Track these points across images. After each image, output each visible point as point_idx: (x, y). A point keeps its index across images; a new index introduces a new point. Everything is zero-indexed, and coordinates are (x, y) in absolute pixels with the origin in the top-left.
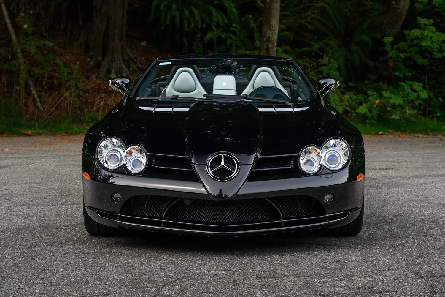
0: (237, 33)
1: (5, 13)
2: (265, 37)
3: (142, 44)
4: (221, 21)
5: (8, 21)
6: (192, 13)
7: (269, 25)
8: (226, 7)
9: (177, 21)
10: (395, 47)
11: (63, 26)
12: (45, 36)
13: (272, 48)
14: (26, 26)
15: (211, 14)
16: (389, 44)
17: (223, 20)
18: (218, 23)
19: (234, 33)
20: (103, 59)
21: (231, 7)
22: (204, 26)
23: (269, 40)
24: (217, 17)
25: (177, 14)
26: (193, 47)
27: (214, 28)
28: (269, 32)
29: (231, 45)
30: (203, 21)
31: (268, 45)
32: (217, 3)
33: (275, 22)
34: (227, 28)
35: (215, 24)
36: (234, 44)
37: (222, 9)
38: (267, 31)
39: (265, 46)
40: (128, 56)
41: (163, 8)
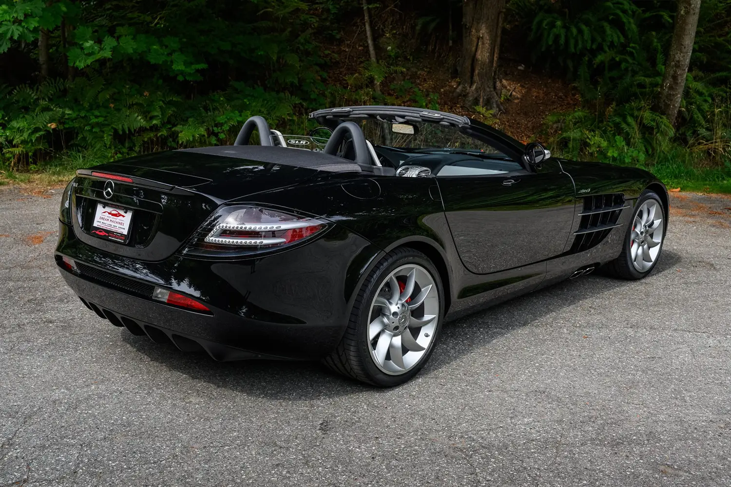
0: (635, 54)
1: (369, 33)
2: (673, 61)
3: (519, 68)
4: (616, 39)
5: (370, 42)
6: (580, 31)
7: (681, 45)
8: (623, 23)
9: (562, 40)
11: (430, 48)
12: (409, 60)
13: (681, 75)
14: (389, 48)
15: (604, 32)
17: (619, 38)
18: (612, 42)
19: (631, 54)
21: (629, 23)
22: (594, 47)
23: (678, 65)
24: (612, 34)
25: (563, 32)
26: (579, 73)
27: (606, 49)
28: (679, 54)
29: (626, 69)
30: (593, 40)
31: (675, 72)
32: (612, 18)
33: (689, 41)
34: (623, 49)
35: (609, 44)
36: (630, 69)
37: (618, 24)
38: (677, 53)
39: (672, 72)
41: (546, 26)
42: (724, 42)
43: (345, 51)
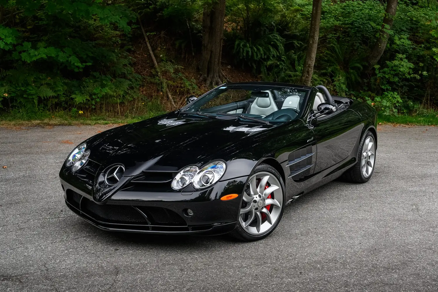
0: (285, 61)
1: (150, 48)
2: (308, 64)
3: (228, 67)
4: (275, 54)
5: (151, 52)
6: (258, 49)
7: (310, 57)
8: (278, 46)
9: (250, 53)
10: (381, 71)
11: (183, 56)
13: (311, 71)
14: (161, 56)
15: (270, 50)
16: (377, 69)
17: (277, 53)
18: (274, 55)
19: (283, 61)
20: (208, 76)
21: (281, 46)
22: (266, 57)
23: (309, 66)
24: (273, 52)
25: (250, 50)
27: (271, 58)
28: (310, 61)
29: (282, 68)
30: (265, 54)
31: (308, 69)
32: (273, 44)
33: (314, 55)
34: (279, 58)
35: (272, 56)
36: (284, 68)
37: (276, 47)
40: (222, 74)
41: (242, 46)
42: (323, 56)
43: (138, 57)
